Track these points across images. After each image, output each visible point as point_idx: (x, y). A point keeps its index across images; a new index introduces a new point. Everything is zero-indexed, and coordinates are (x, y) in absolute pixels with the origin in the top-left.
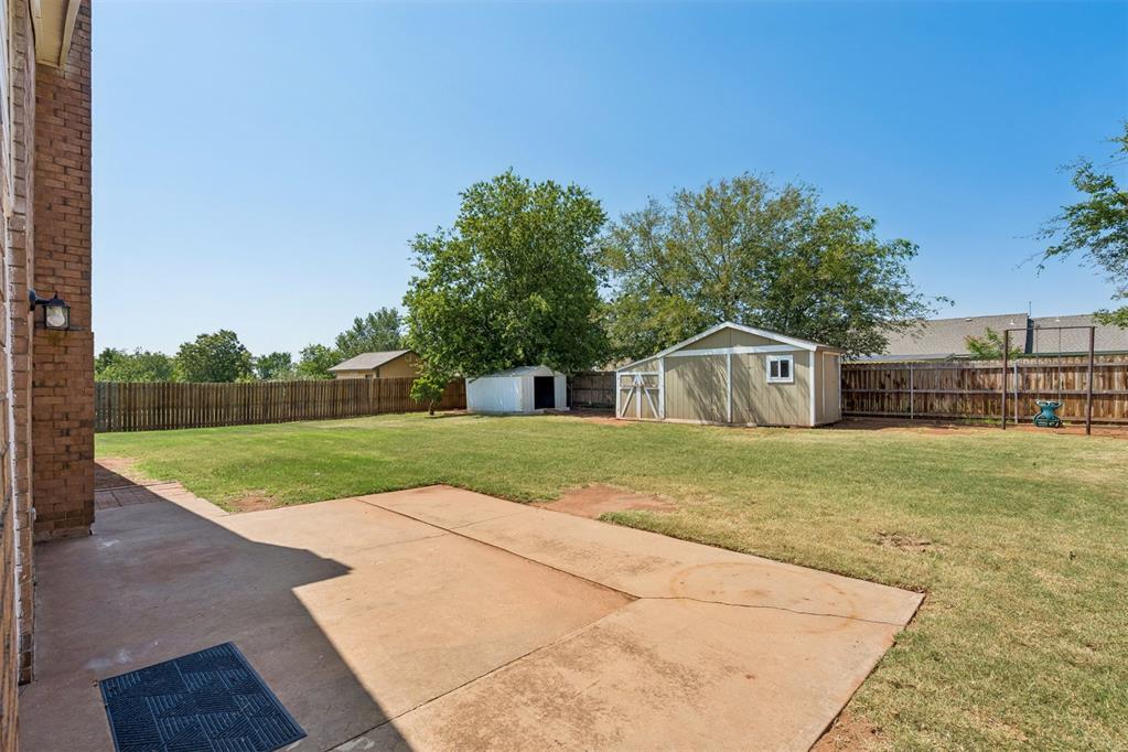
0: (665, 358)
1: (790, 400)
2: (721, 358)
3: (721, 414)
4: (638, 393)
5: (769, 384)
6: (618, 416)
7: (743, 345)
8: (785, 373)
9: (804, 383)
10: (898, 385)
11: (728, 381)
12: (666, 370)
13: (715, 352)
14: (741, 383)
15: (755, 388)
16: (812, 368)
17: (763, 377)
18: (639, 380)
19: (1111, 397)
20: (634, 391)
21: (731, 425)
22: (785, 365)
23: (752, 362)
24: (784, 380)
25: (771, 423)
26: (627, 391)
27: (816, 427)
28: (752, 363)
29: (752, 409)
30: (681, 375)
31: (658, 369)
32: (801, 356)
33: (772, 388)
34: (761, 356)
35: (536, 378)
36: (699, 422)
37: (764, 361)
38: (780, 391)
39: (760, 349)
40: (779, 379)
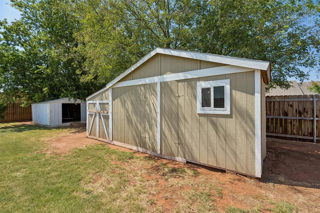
0: (112, 88)
1: (226, 137)
2: (151, 87)
3: (152, 144)
4: (97, 118)
5: (200, 115)
6: (87, 134)
7: (173, 71)
8: (219, 103)
9: (248, 118)
11: (158, 110)
12: (113, 99)
13: (147, 81)
14: (171, 112)
15: (185, 119)
16: (257, 96)
17: (193, 107)
20: (95, 116)
21: (161, 157)
23: (182, 90)
24: (219, 111)
26: (92, 115)
27: (264, 179)
30: (123, 103)
31: (109, 99)
32: (242, 79)
33: (203, 120)
34: (191, 83)
35: (63, 104)
36: (135, 148)
37: (194, 88)
38: (214, 125)
39: (189, 75)
40: (212, 110)
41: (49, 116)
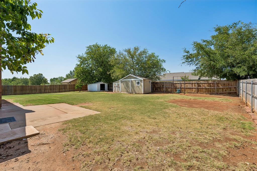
0: (121, 81)
1: (140, 89)
2: (129, 81)
3: (129, 91)
4: (117, 88)
6: (113, 92)
7: (133, 79)
9: (142, 86)
10: (163, 86)
11: (130, 85)
12: (121, 83)
13: (128, 80)
14: (133, 86)
16: (143, 83)
17: (136, 84)
18: (117, 85)
19: (193, 88)
20: (116, 87)
21: (131, 93)
22: (139, 82)
24: (139, 85)
25: (137, 93)
26: (115, 87)
27: (143, 94)
28: (134, 82)
29: (134, 91)
30: (124, 84)
31: (119, 83)
32: (141, 81)
33: (137, 86)
34: (135, 81)
35: (101, 84)
36: (126, 93)
37: (136, 81)
38: (138, 87)
39: (135, 80)
40: (138, 85)
41: (97, 88)
